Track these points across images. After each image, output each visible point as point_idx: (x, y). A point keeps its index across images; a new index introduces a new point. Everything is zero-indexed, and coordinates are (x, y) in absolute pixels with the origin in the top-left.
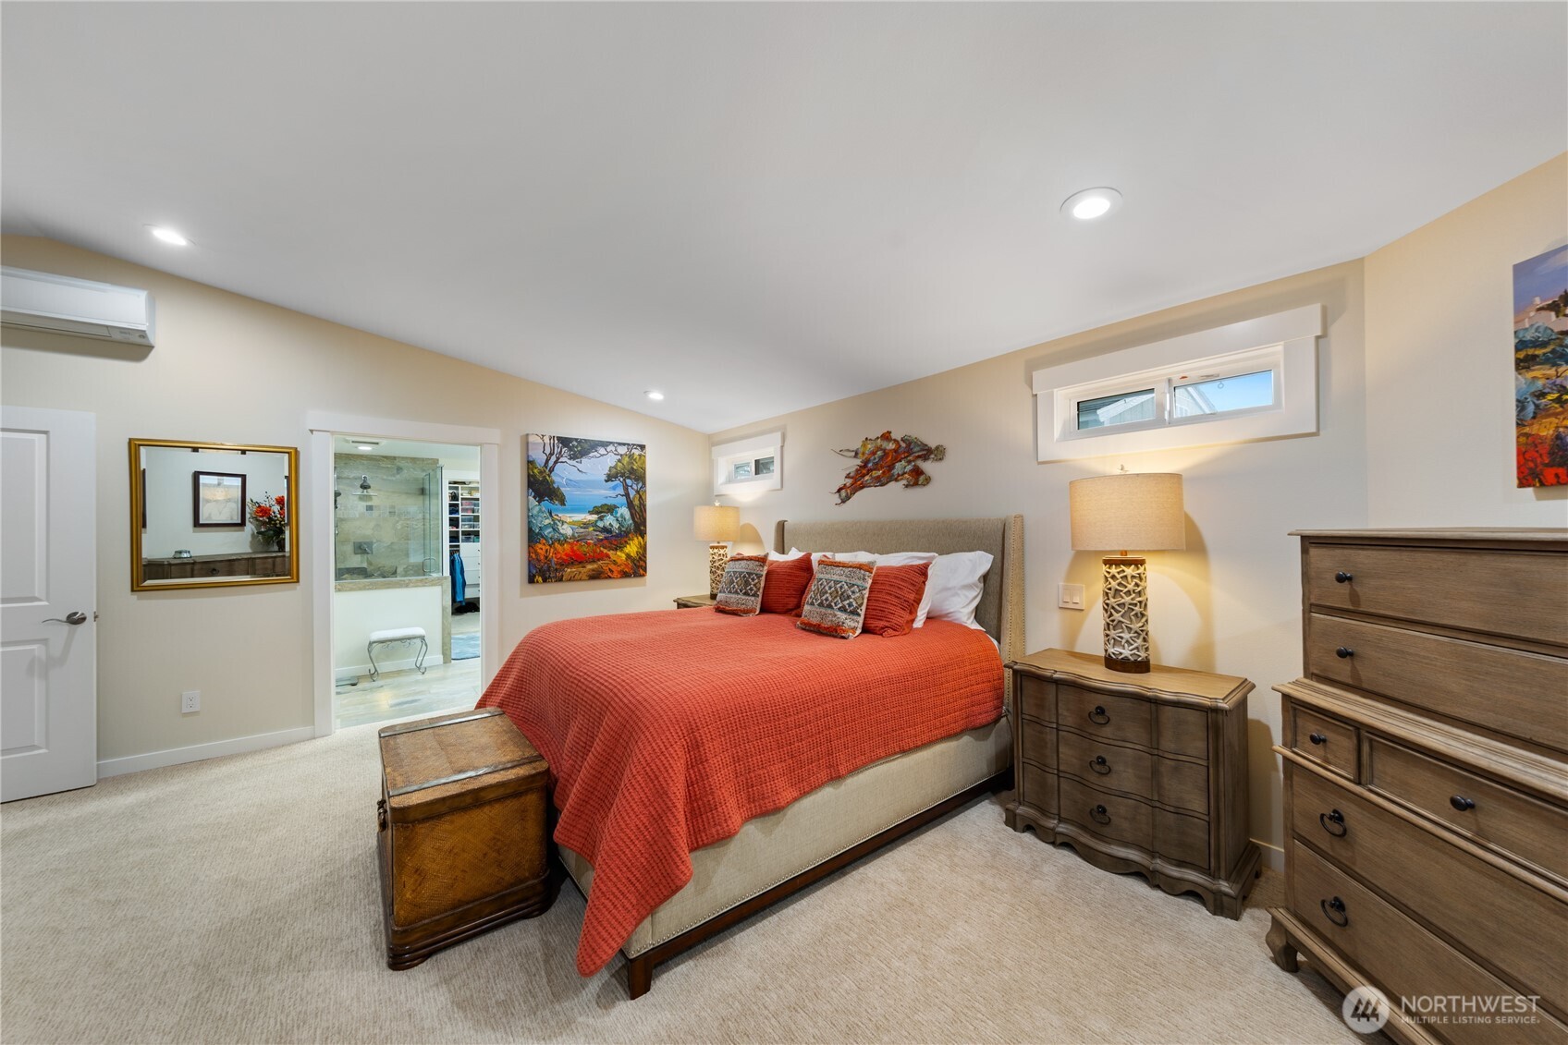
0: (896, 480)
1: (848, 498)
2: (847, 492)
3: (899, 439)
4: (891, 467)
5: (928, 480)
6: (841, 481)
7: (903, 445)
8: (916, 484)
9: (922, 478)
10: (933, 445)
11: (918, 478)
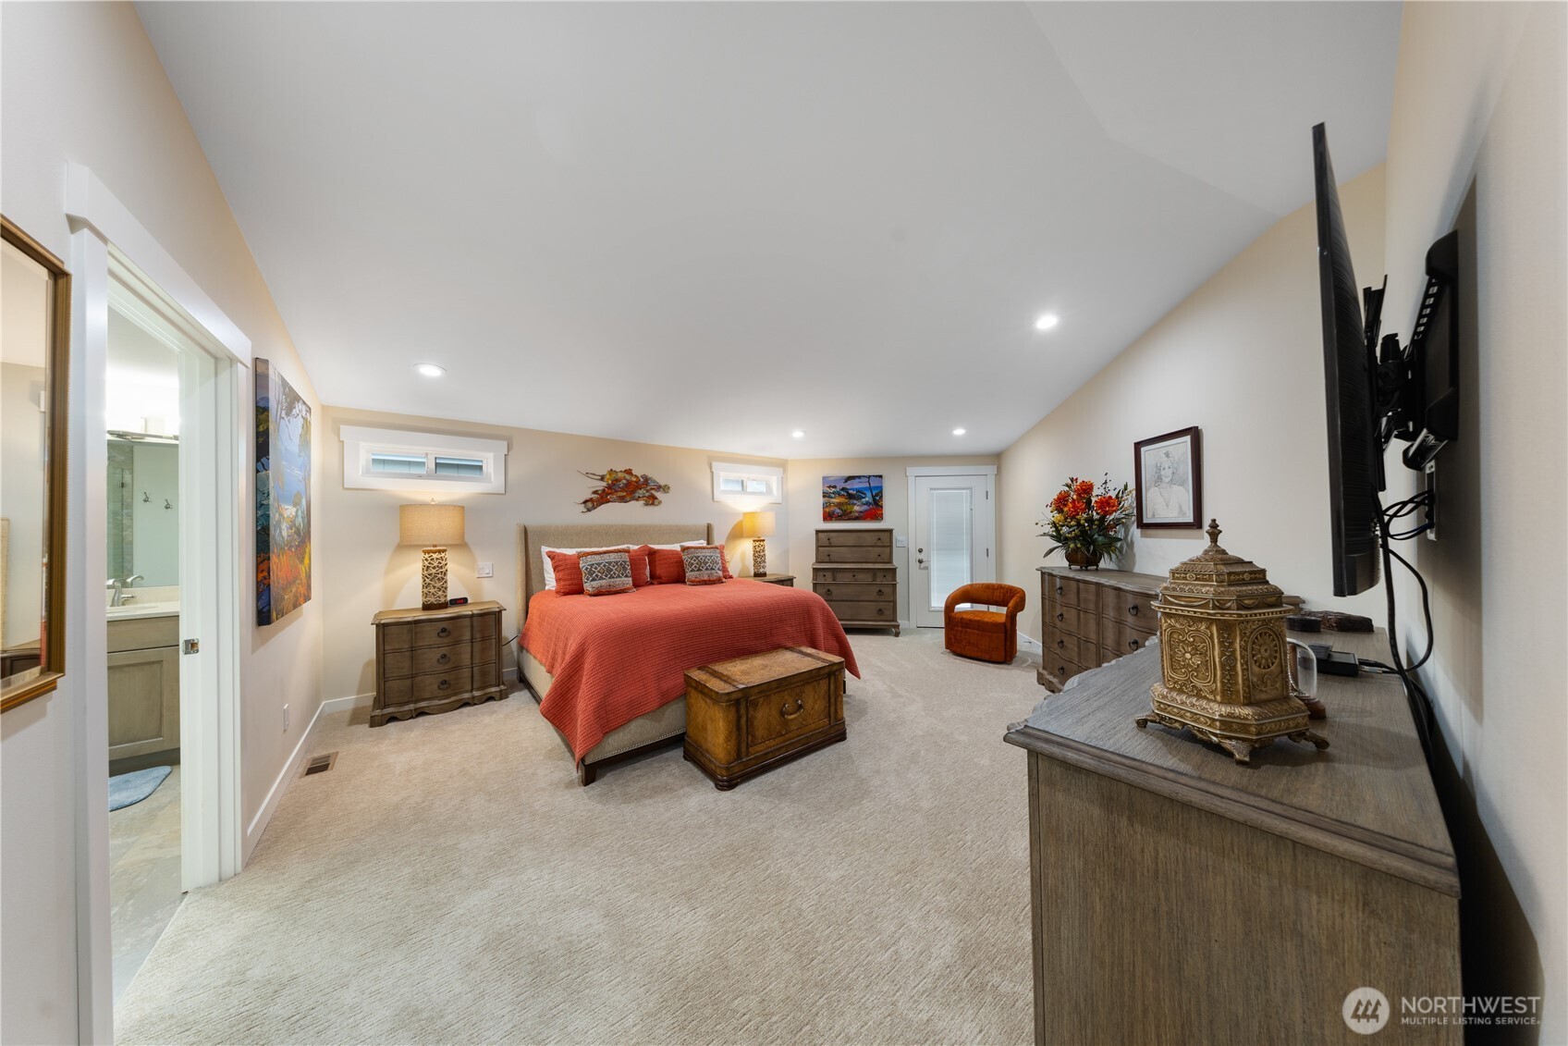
0: (637, 500)
1: (594, 508)
2: (592, 503)
3: (639, 475)
4: (634, 492)
5: (660, 502)
6: (589, 496)
7: (642, 480)
8: (653, 504)
9: (656, 502)
10: (662, 483)
11: (652, 501)
